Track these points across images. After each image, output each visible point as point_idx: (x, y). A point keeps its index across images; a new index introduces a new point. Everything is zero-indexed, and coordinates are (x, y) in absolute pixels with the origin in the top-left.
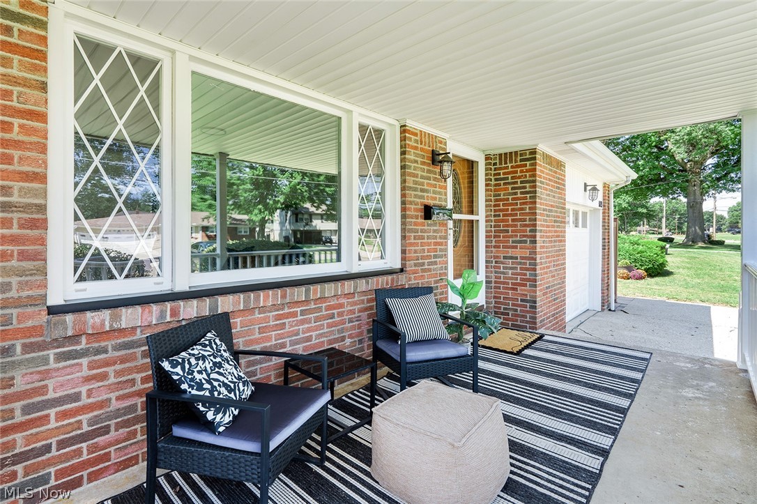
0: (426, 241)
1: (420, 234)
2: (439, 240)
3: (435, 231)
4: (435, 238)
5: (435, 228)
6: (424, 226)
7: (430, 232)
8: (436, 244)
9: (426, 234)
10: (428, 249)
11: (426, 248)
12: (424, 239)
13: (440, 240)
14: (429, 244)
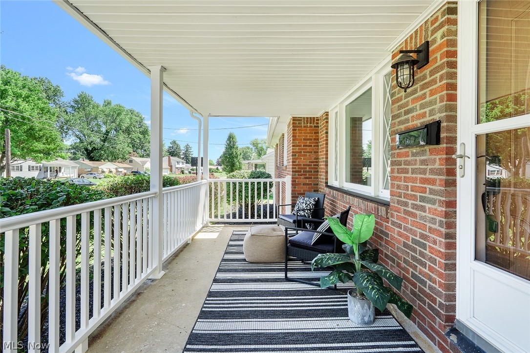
0: (409, 175)
1: (403, 166)
2: (428, 176)
3: (423, 162)
4: (424, 172)
5: (423, 158)
6: (408, 156)
7: (415, 164)
8: (424, 181)
9: (410, 167)
10: (412, 187)
11: (410, 184)
12: (407, 172)
13: (431, 176)
14: (414, 180)
